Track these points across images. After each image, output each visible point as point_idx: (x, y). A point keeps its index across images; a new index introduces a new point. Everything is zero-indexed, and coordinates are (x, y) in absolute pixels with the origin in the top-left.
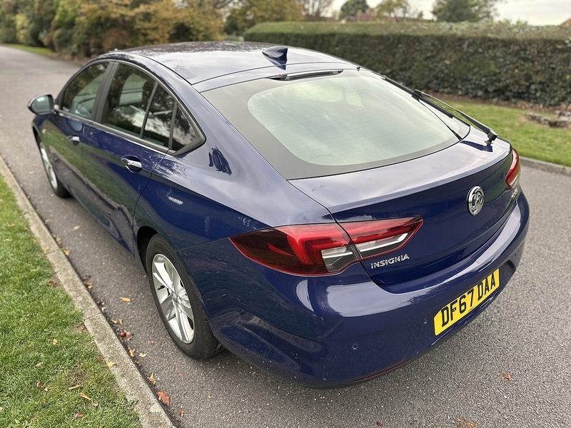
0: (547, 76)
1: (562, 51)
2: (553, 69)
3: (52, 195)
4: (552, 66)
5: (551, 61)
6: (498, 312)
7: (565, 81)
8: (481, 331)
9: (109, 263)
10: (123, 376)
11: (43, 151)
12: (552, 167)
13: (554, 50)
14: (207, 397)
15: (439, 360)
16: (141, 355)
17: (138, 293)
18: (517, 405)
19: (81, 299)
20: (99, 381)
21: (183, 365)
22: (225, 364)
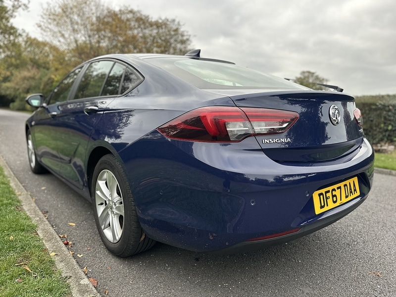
0: (369, 125)
1: (376, 110)
2: (372, 121)
3: (30, 173)
4: (371, 119)
5: (369, 116)
6: (361, 237)
7: (381, 128)
8: (350, 247)
9: (64, 206)
10: (61, 261)
11: (30, 142)
12: (382, 171)
13: (370, 110)
14: (129, 282)
15: (320, 263)
16: (78, 255)
17: (83, 221)
18: (389, 292)
19: (38, 219)
20: (41, 262)
21: (112, 262)
22: (146, 262)
